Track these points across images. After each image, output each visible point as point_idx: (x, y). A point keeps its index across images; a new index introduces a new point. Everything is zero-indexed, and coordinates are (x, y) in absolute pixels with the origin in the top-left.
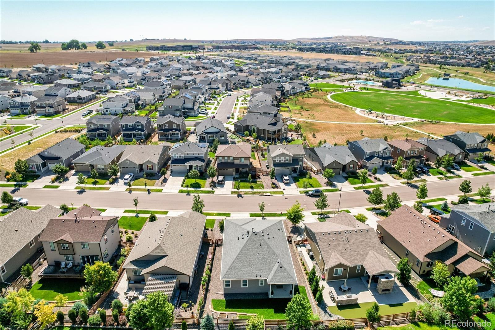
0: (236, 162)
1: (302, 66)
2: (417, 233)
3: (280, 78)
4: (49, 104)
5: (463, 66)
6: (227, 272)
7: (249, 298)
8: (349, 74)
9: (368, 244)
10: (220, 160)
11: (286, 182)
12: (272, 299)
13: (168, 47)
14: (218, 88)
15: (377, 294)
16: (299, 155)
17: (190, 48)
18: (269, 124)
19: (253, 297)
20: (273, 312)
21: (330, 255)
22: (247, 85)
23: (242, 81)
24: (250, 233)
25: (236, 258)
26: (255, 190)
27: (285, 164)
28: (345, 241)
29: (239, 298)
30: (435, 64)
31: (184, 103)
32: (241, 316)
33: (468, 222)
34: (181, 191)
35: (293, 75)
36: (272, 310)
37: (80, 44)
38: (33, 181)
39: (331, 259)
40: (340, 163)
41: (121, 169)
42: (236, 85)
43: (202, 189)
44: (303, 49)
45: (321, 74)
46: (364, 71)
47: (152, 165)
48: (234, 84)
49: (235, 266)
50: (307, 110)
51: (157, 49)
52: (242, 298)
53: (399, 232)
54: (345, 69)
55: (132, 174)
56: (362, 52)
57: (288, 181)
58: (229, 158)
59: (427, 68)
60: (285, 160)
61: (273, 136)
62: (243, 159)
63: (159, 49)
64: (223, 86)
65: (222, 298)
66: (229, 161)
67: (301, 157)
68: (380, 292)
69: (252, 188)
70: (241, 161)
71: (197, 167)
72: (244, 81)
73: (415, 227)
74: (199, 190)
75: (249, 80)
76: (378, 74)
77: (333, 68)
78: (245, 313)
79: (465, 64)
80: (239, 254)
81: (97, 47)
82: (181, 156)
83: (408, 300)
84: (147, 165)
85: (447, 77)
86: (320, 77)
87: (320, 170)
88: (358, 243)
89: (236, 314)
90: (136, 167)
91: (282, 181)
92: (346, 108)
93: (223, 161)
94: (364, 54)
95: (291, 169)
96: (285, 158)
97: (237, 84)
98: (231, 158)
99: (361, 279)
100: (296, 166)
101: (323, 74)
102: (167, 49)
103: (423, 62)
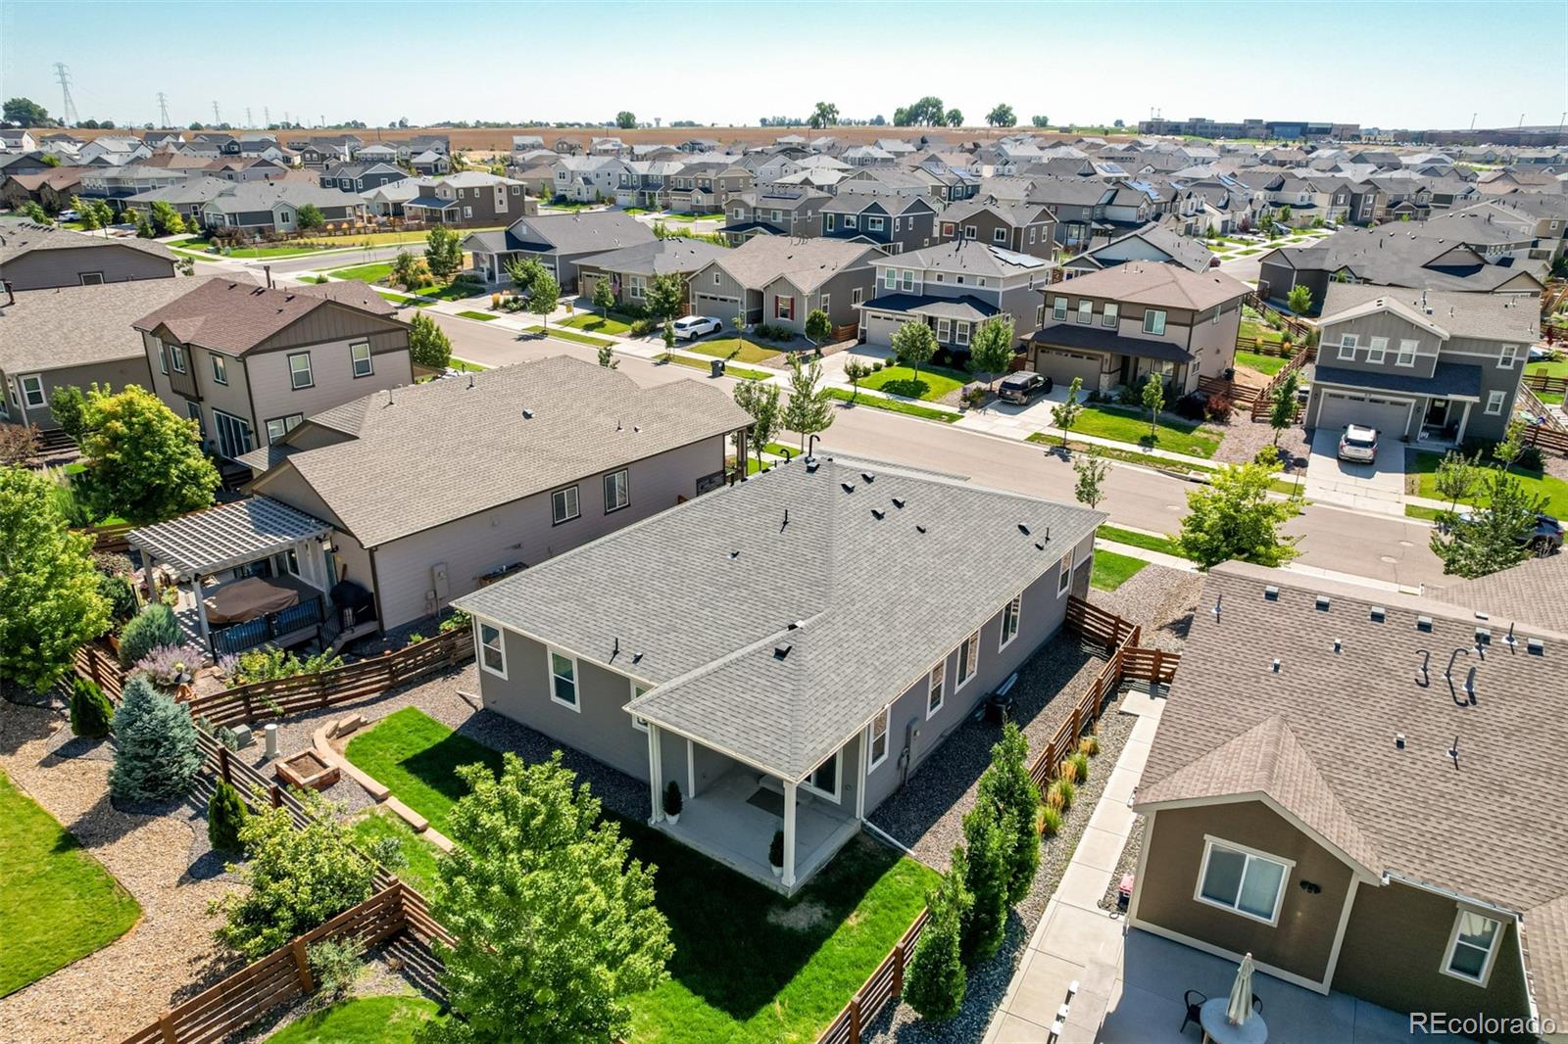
0: (1130, 329)
4: (704, 180)
10: (1060, 314)
11: (1349, 451)
13: (1216, 127)
14: (1311, 206)
16: (1497, 344)
17: (1299, 129)
18: (1425, 266)
24: (794, 462)
26: (1157, 453)
27: (1386, 375)
31: (1110, 202)
37: (946, 111)
38: (454, 300)
41: (696, 304)
47: (793, 302)
51: (1175, 129)
55: (715, 321)
58: (1098, 303)
60: (1391, 357)
62: (1160, 318)
63: (1183, 129)
65: (456, 720)
66: (1097, 323)
67: (1506, 361)
69: (1148, 441)
70: (1149, 328)
71: (953, 330)
81: (991, 123)
82: (914, 281)
84: (777, 298)
90: (739, 299)
91: (1333, 451)
93: (1071, 319)
96: (1395, 345)
98: (1111, 310)
100: (1456, 398)
102: (1210, 130)
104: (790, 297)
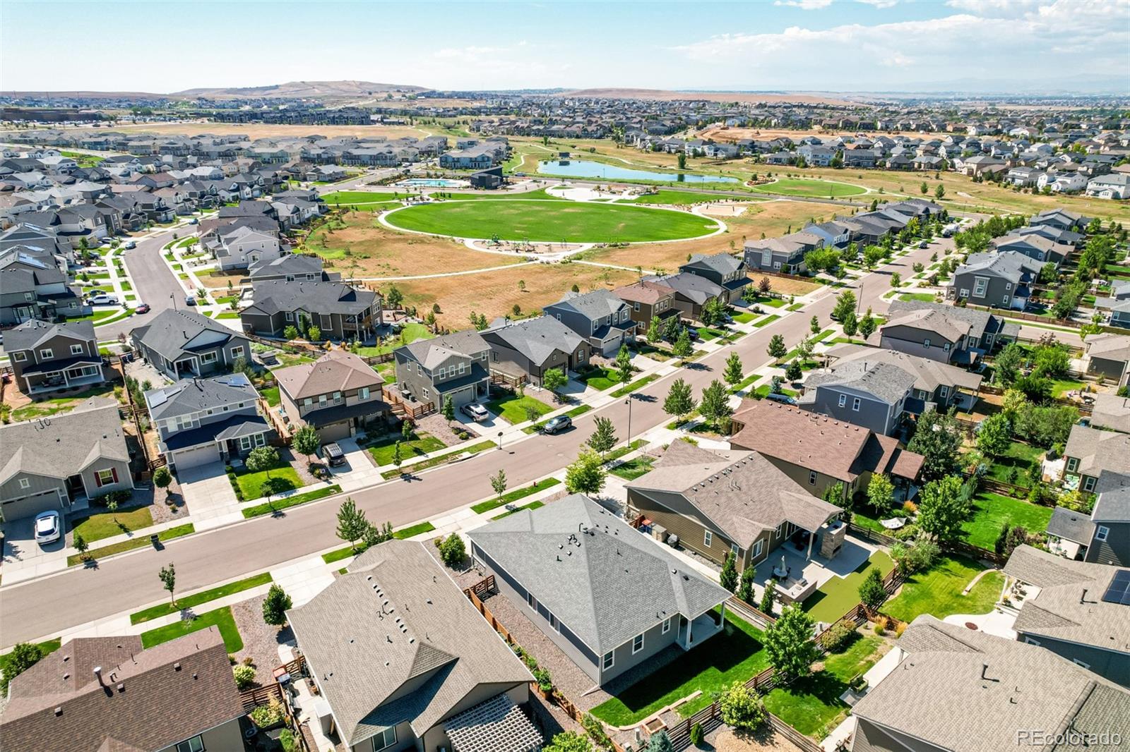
0: (351, 402)
1: (264, 156)
2: (812, 438)
3: (237, 189)
5: (578, 137)
6: (600, 634)
7: (653, 669)
8: (382, 166)
9: (768, 483)
10: (308, 408)
11: (482, 418)
12: (692, 650)
14: (88, 231)
15: (828, 562)
16: (479, 354)
18: (340, 300)
19: (659, 665)
20: (719, 673)
21: (733, 524)
22: (160, 215)
23: (144, 206)
24: (581, 538)
25: (594, 598)
26: (431, 455)
27: (458, 380)
28: (735, 490)
29: (636, 681)
30: (528, 135)
31: (36, 283)
32: (680, 707)
33: (850, 398)
34: (250, 513)
35: (265, 180)
36: (712, 671)
39: (739, 530)
40: (563, 353)
42: (133, 218)
43: (301, 491)
44: (228, 115)
45: (326, 173)
46: (410, 158)
47: (113, 470)
48: (127, 216)
49: (606, 616)
50: (365, 258)
52: (642, 676)
53: (781, 447)
54: (371, 156)
55: (57, 514)
56: (373, 117)
57: (487, 415)
58: (330, 395)
59: (521, 144)
60: (457, 372)
61: (360, 327)
64: (97, 224)
65: (606, 697)
66: (331, 404)
67: (483, 359)
68: (831, 557)
69: (419, 452)
70: (362, 397)
71: (252, 440)
72: (151, 206)
73: (804, 430)
74: (294, 494)
75: (162, 202)
76: (446, 161)
77: (343, 157)
78: (683, 700)
79: (580, 134)
80: (593, 589)
82: (190, 421)
83: (869, 552)
84: (96, 474)
85: (566, 159)
86: (327, 179)
87: (525, 376)
88: (754, 485)
89: (669, 710)
90: (56, 489)
91: (472, 419)
92: (440, 240)
93: (317, 407)
94: (377, 121)
95: (474, 388)
96: (457, 367)
97: (132, 215)
98: (338, 396)
99: (783, 548)
100: (484, 379)
101: (331, 172)
103: (505, 131)
104: (110, 469)
